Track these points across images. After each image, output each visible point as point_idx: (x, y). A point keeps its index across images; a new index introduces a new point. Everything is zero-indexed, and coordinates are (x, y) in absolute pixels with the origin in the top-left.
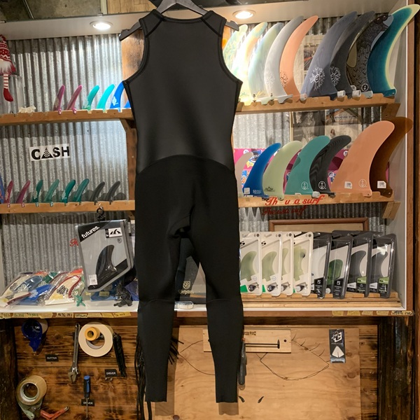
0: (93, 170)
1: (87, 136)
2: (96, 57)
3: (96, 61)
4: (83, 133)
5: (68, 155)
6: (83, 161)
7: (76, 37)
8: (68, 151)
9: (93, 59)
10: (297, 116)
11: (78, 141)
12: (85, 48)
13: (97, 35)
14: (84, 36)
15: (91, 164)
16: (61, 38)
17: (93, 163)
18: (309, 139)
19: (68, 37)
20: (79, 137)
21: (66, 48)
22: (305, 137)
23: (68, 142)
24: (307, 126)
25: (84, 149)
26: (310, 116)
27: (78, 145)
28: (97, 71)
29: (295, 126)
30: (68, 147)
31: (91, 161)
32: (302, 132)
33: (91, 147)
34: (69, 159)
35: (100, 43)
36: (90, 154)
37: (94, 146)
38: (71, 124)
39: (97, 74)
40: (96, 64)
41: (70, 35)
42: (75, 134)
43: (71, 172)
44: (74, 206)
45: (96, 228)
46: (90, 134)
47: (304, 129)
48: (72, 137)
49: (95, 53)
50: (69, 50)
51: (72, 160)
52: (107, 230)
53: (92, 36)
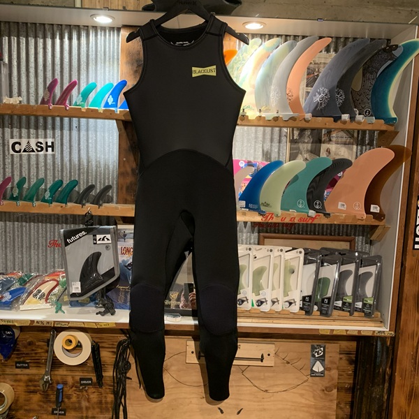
0: (79, 169)
1: (75, 133)
2: (90, 50)
3: (90, 54)
4: (70, 129)
5: (53, 151)
6: (68, 158)
7: (70, 26)
8: (52, 146)
9: (88, 51)
10: (295, 132)
11: (65, 138)
12: (79, 39)
13: (93, 27)
14: (79, 26)
15: (77, 162)
16: (53, 25)
17: (79, 161)
18: (305, 155)
19: (61, 25)
20: (66, 132)
21: (58, 37)
22: (301, 154)
23: (54, 137)
24: (304, 142)
25: (70, 146)
26: (308, 133)
27: (65, 141)
28: (90, 64)
29: (293, 141)
30: (52, 143)
31: (77, 159)
32: (299, 149)
33: (79, 144)
34: (54, 156)
35: (96, 35)
36: (77, 151)
37: (82, 143)
38: (58, 119)
39: (90, 67)
40: (90, 57)
41: (64, 23)
42: (62, 129)
43: (54, 169)
44: (59, 208)
45: (83, 233)
46: (79, 130)
47: (301, 146)
48: (58, 132)
49: (90, 45)
50: (62, 38)
51: (56, 157)
52: (95, 236)
53: (88, 26)
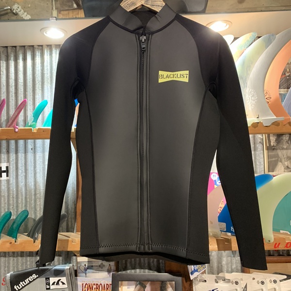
0: (35, 194)
1: (30, 155)
2: (45, 68)
3: (46, 72)
4: (26, 152)
5: (7, 176)
6: (23, 183)
7: (24, 46)
8: (7, 171)
9: (43, 70)
10: (271, 138)
11: (20, 161)
12: (33, 58)
13: (48, 46)
14: (33, 46)
15: (33, 187)
16: (7, 47)
17: (35, 185)
19: (15, 47)
20: (21, 155)
21: (12, 58)
23: (8, 161)
24: (283, 149)
25: (26, 170)
26: (286, 138)
27: (20, 165)
28: (46, 83)
29: (270, 148)
30: (7, 167)
31: (33, 184)
32: (277, 156)
33: (35, 167)
34: (8, 181)
35: (51, 54)
36: (33, 175)
37: (38, 166)
38: (13, 142)
39: (45, 86)
40: (46, 76)
41: (18, 44)
42: (17, 152)
43: (8, 196)
44: (8, 245)
46: (35, 152)
47: (280, 153)
48: (13, 156)
49: (45, 64)
50: (16, 60)
51: (11, 182)
52: (47, 279)
53: (42, 46)
